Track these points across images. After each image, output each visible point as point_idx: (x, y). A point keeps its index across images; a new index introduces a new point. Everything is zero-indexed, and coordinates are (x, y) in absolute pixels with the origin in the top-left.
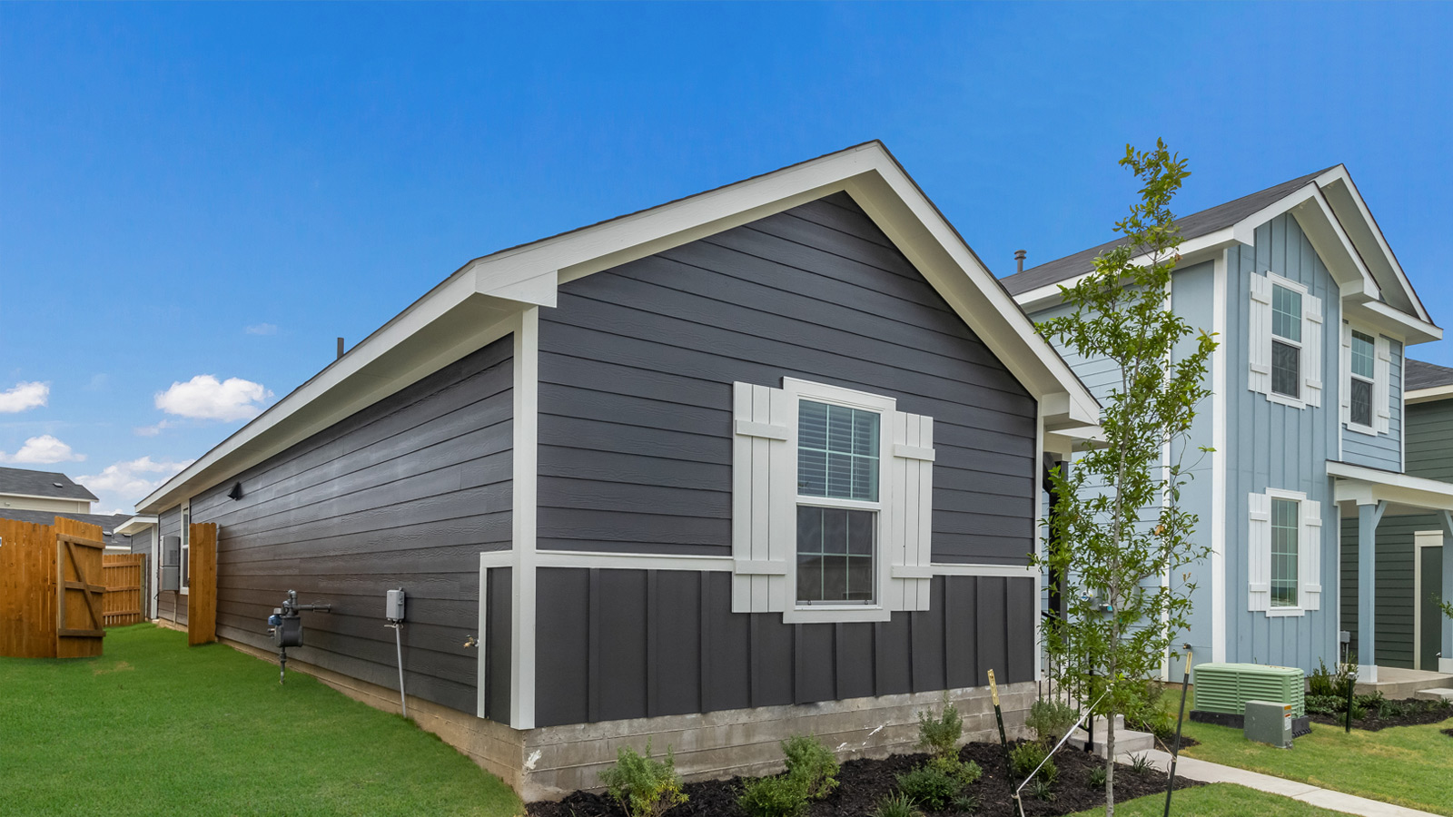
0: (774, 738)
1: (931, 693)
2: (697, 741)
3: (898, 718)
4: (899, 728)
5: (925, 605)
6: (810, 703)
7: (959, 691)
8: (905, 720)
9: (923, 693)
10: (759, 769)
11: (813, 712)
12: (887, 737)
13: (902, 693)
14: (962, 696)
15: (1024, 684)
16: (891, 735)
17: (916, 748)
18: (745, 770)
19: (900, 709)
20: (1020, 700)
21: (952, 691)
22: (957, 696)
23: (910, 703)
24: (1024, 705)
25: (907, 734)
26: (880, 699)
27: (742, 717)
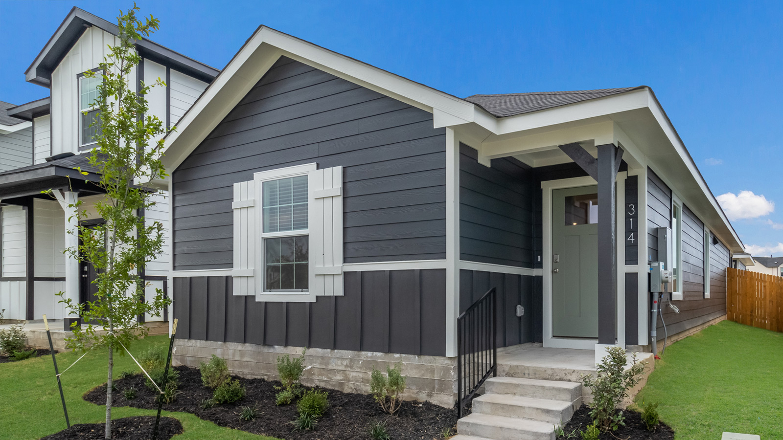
0: (252, 360)
1: (347, 351)
2: (222, 354)
3: (321, 364)
4: (322, 370)
5: (340, 292)
6: (271, 345)
7: (370, 354)
8: (326, 366)
9: (341, 351)
10: (247, 375)
11: (271, 350)
12: (314, 374)
13: (325, 349)
14: (371, 357)
15: (437, 358)
16: (316, 374)
17: (334, 386)
18: (241, 373)
19: (322, 358)
20: (432, 371)
21: (363, 353)
22: (367, 357)
23: (330, 355)
24: (436, 375)
25: (327, 375)
26: (310, 349)
27: (239, 347)
